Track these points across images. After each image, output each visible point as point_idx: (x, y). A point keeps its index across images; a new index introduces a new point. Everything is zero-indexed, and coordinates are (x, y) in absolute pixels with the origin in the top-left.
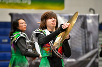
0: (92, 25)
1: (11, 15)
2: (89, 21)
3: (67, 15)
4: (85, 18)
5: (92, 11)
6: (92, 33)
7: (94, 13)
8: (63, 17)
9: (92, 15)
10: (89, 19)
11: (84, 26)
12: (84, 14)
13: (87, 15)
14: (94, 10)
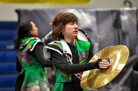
0: (128, 22)
1: (18, 11)
2: (124, 18)
3: (93, 10)
4: (119, 13)
5: (128, 4)
6: (128, 33)
7: (131, 6)
8: (88, 14)
9: (127, 9)
10: (123, 14)
11: (117, 24)
12: (117, 9)
13: (121, 9)
14: (130, 3)
